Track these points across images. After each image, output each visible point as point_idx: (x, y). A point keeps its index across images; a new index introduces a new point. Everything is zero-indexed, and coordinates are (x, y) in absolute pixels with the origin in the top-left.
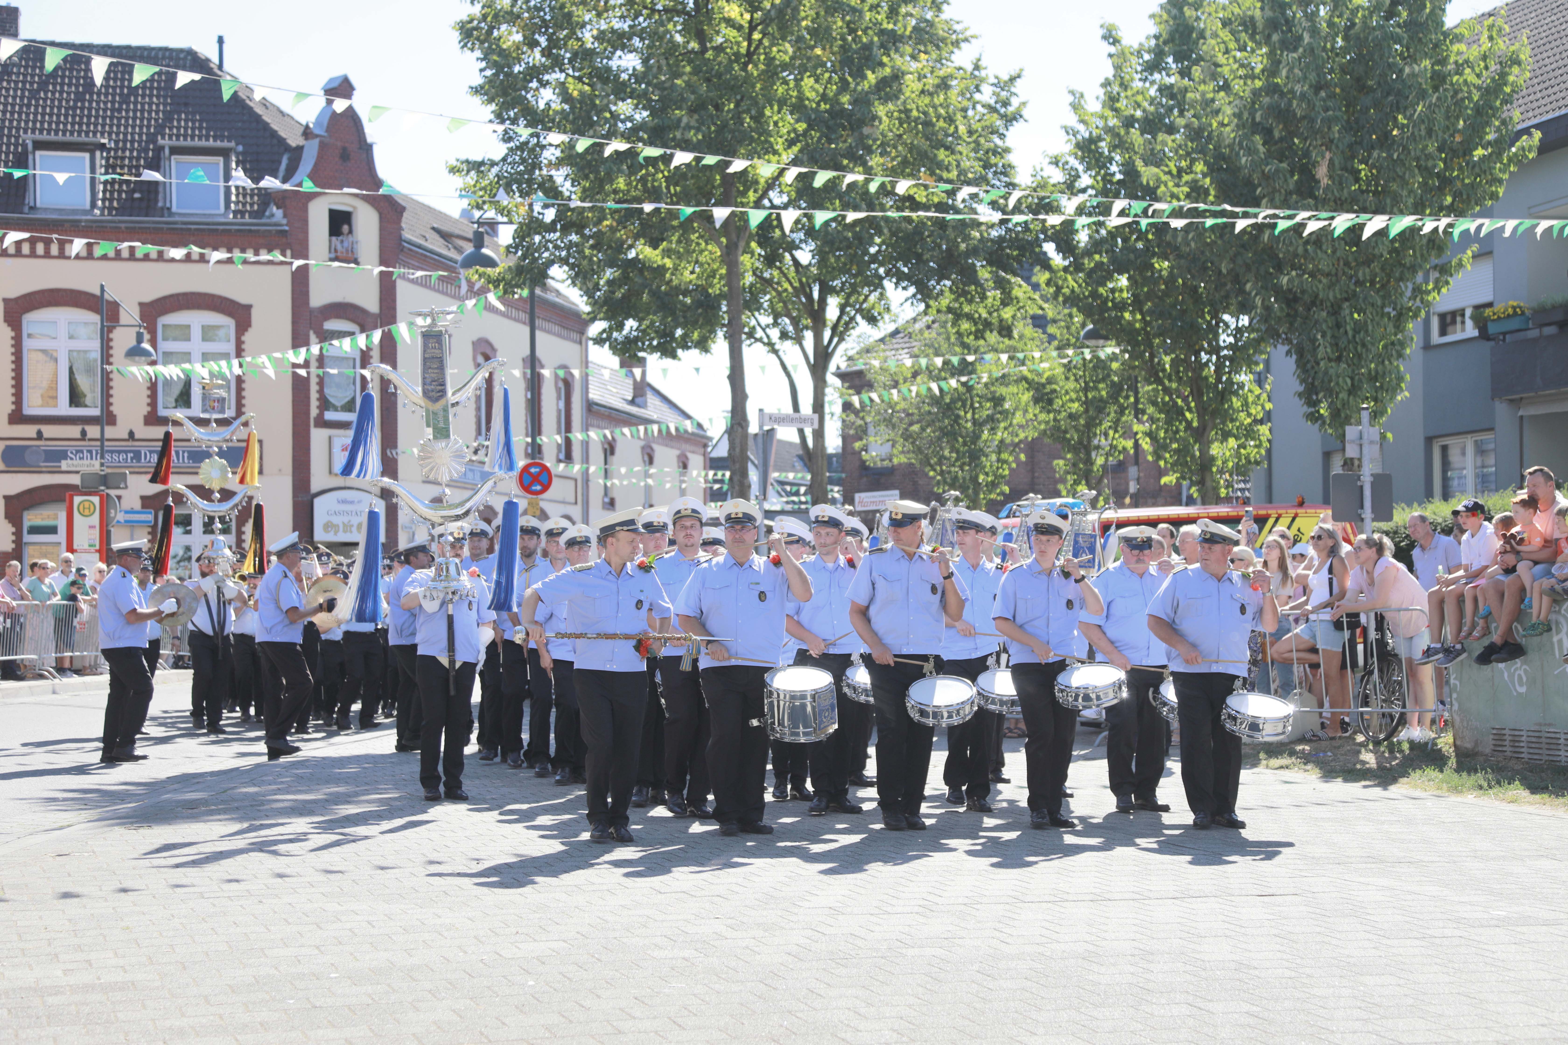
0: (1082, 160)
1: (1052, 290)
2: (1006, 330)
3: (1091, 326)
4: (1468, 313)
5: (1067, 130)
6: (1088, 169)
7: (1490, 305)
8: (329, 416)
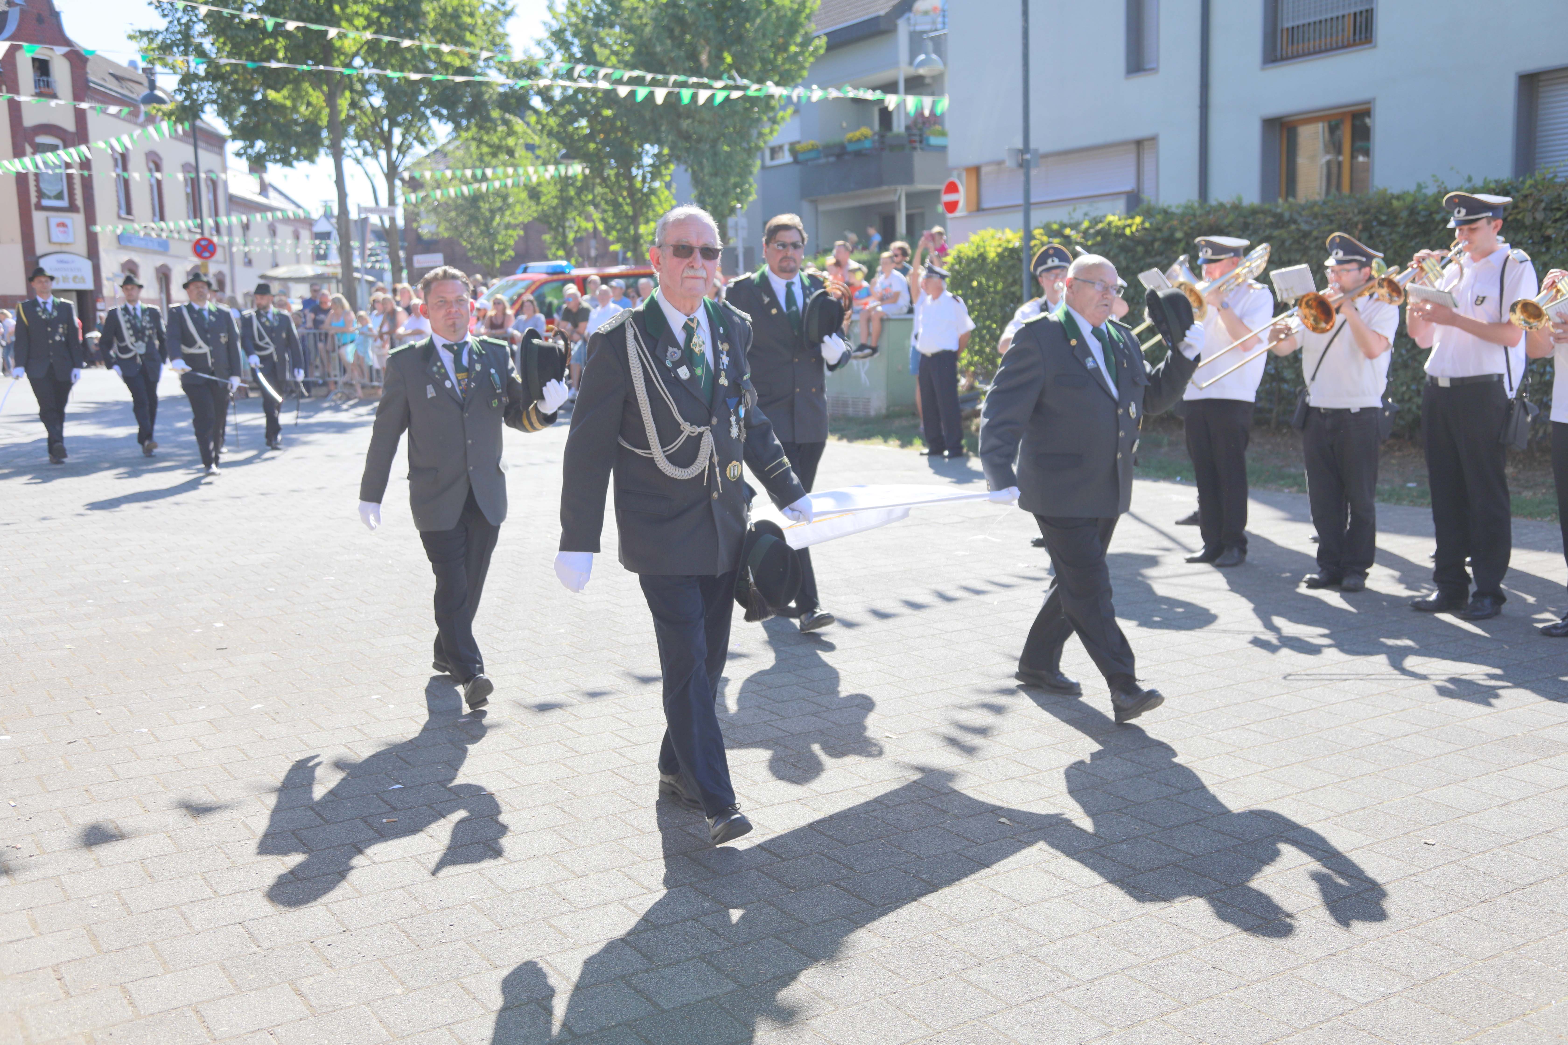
0: (555, 43)
1: (539, 127)
2: (511, 152)
3: (564, 151)
4: (786, 148)
5: (545, 24)
6: (559, 48)
7: (799, 142)
8: (45, 202)
